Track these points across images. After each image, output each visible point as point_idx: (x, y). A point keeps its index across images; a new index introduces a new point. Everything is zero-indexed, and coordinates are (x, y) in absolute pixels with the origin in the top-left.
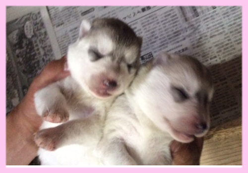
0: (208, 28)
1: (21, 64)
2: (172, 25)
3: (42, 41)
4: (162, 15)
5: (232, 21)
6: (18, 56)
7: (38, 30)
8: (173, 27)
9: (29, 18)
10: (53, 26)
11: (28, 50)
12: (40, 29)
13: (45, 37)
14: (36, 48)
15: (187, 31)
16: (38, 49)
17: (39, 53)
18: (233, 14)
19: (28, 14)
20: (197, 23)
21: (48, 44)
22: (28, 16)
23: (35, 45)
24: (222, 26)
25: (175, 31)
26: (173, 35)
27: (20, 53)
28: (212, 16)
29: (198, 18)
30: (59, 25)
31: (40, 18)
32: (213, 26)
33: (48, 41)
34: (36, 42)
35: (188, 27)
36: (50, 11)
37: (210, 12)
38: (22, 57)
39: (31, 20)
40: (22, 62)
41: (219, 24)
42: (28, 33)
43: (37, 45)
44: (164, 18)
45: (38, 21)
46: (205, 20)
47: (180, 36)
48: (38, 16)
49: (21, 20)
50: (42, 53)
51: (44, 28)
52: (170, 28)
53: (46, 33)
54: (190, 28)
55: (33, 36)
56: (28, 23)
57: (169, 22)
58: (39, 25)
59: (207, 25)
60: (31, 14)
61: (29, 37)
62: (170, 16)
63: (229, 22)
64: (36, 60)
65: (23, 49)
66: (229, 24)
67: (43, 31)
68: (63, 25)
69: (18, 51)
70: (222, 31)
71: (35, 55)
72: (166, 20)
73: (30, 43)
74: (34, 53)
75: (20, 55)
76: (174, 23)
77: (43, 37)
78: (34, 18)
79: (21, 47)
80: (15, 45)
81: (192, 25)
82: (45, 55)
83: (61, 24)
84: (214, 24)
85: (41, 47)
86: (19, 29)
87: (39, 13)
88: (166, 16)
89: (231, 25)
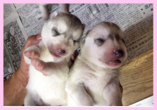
0: (106, 18)
1: (10, 50)
2: (86, 19)
3: (19, 36)
4: (80, 14)
5: (118, 13)
6: (8, 46)
7: (17, 30)
8: (87, 20)
9: (12, 25)
10: (24, 27)
11: (13, 42)
12: (18, 30)
13: (21, 34)
14: (17, 40)
15: (94, 21)
16: (18, 41)
17: (19, 43)
18: (118, 8)
19: (11, 23)
20: (99, 16)
21: (23, 37)
22: (11, 24)
23: (16, 38)
24: (113, 16)
25: (88, 22)
26: (88, 24)
27: (9, 44)
28: (107, 11)
29: (99, 13)
30: (27, 27)
31: (17, 24)
32: (108, 16)
33: (22, 36)
34: (16, 37)
35: (95, 19)
36: (22, 20)
37: (106, 9)
38: (10, 46)
39: (13, 26)
40: (11, 49)
41: (111, 15)
42: (12, 33)
43: (17, 39)
44: (82, 16)
45: (16, 26)
46: (103, 14)
47: (91, 24)
48: (16, 23)
49: (7, 26)
50: (20, 43)
51: (20, 29)
52: (86, 21)
53: (21, 32)
54: (96, 19)
55: (15, 34)
56: (11, 27)
57: (84, 17)
58: (17, 28)
59: (105, 16)
60: (12, 22)
61: (13, 35)
62: (85, 14)
63: (117, 13)
64: (18, 47)
65: (10, 42)
66: (117, 14)
67: (19, 31)
68: (29, 27)
69: (8, 43)
70: (113, 18)
71: (17, 44)
72: (83, 16)
73: (14, 38)
74: (16, 43)
75: (9, 45)
76: (87, 18)
77: (19, 34)
78: (14, 24)
79: (9, 41)
80: (6, 40)
81: (97, 18)
82: (22, 43)
83: (28, 26)
84: (108, 15)
85: (20, 39)
86: (7, 31)
87: (16, 22)
88: (82, 15)
89: (118, 15)
